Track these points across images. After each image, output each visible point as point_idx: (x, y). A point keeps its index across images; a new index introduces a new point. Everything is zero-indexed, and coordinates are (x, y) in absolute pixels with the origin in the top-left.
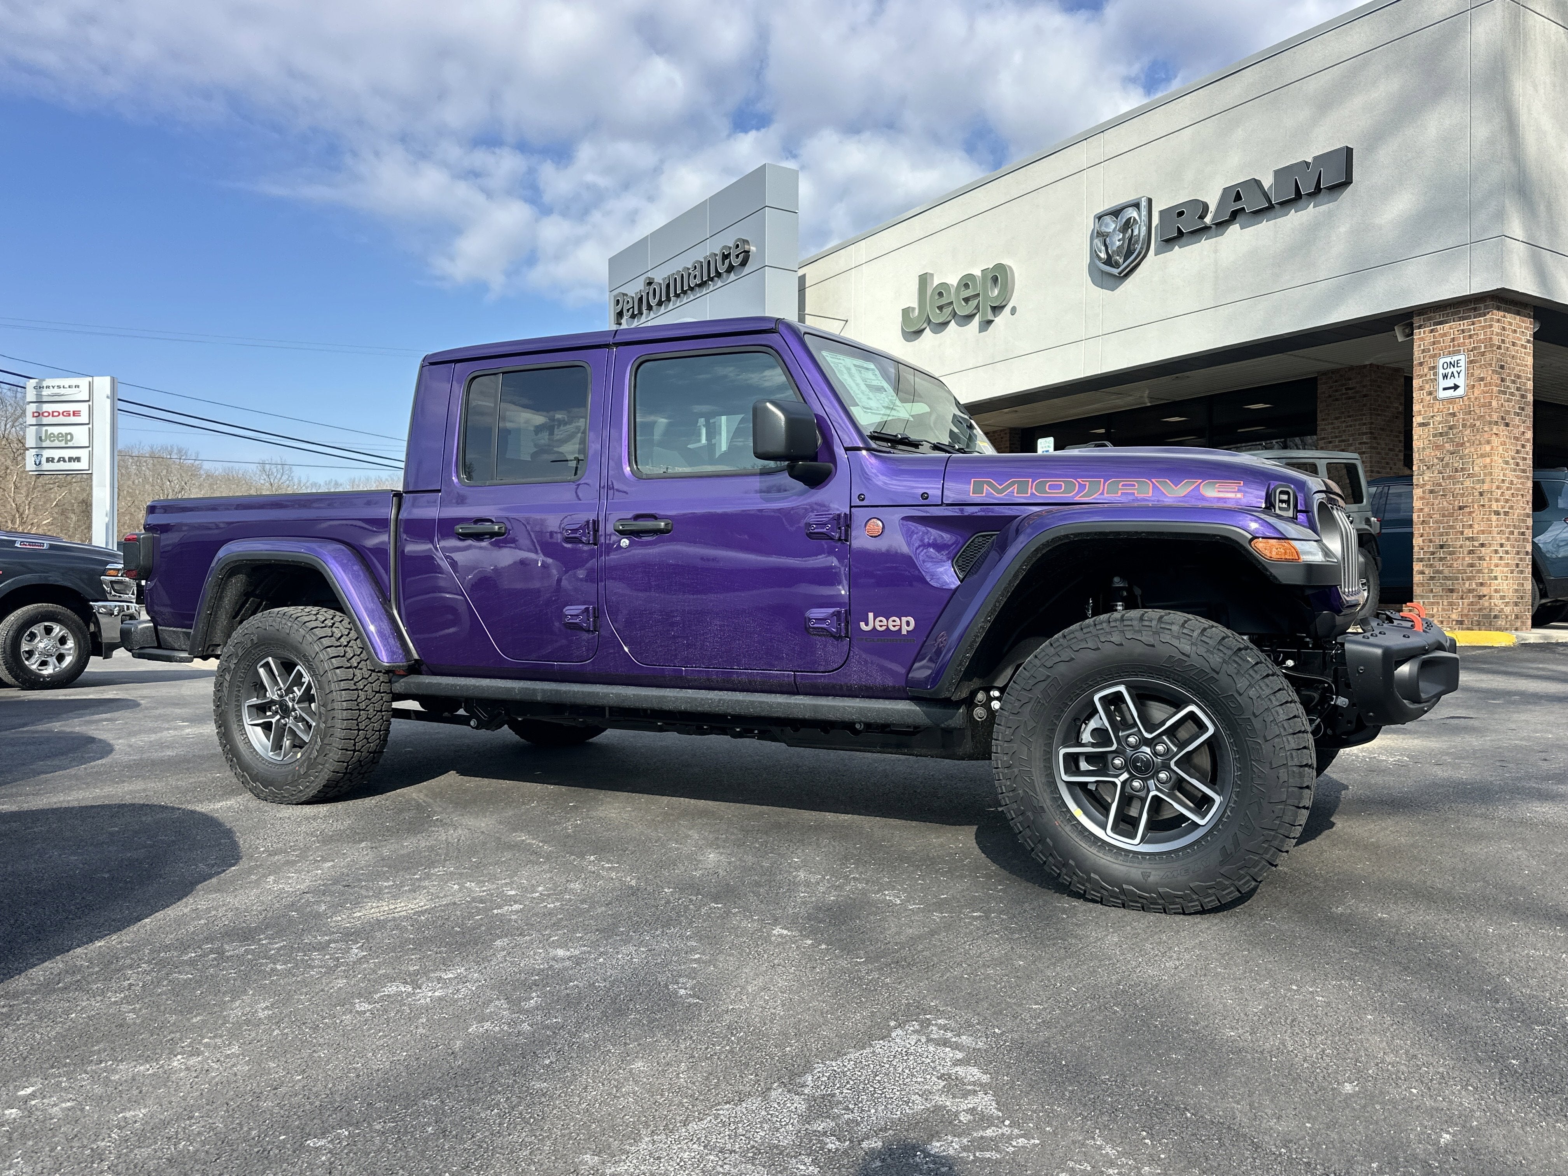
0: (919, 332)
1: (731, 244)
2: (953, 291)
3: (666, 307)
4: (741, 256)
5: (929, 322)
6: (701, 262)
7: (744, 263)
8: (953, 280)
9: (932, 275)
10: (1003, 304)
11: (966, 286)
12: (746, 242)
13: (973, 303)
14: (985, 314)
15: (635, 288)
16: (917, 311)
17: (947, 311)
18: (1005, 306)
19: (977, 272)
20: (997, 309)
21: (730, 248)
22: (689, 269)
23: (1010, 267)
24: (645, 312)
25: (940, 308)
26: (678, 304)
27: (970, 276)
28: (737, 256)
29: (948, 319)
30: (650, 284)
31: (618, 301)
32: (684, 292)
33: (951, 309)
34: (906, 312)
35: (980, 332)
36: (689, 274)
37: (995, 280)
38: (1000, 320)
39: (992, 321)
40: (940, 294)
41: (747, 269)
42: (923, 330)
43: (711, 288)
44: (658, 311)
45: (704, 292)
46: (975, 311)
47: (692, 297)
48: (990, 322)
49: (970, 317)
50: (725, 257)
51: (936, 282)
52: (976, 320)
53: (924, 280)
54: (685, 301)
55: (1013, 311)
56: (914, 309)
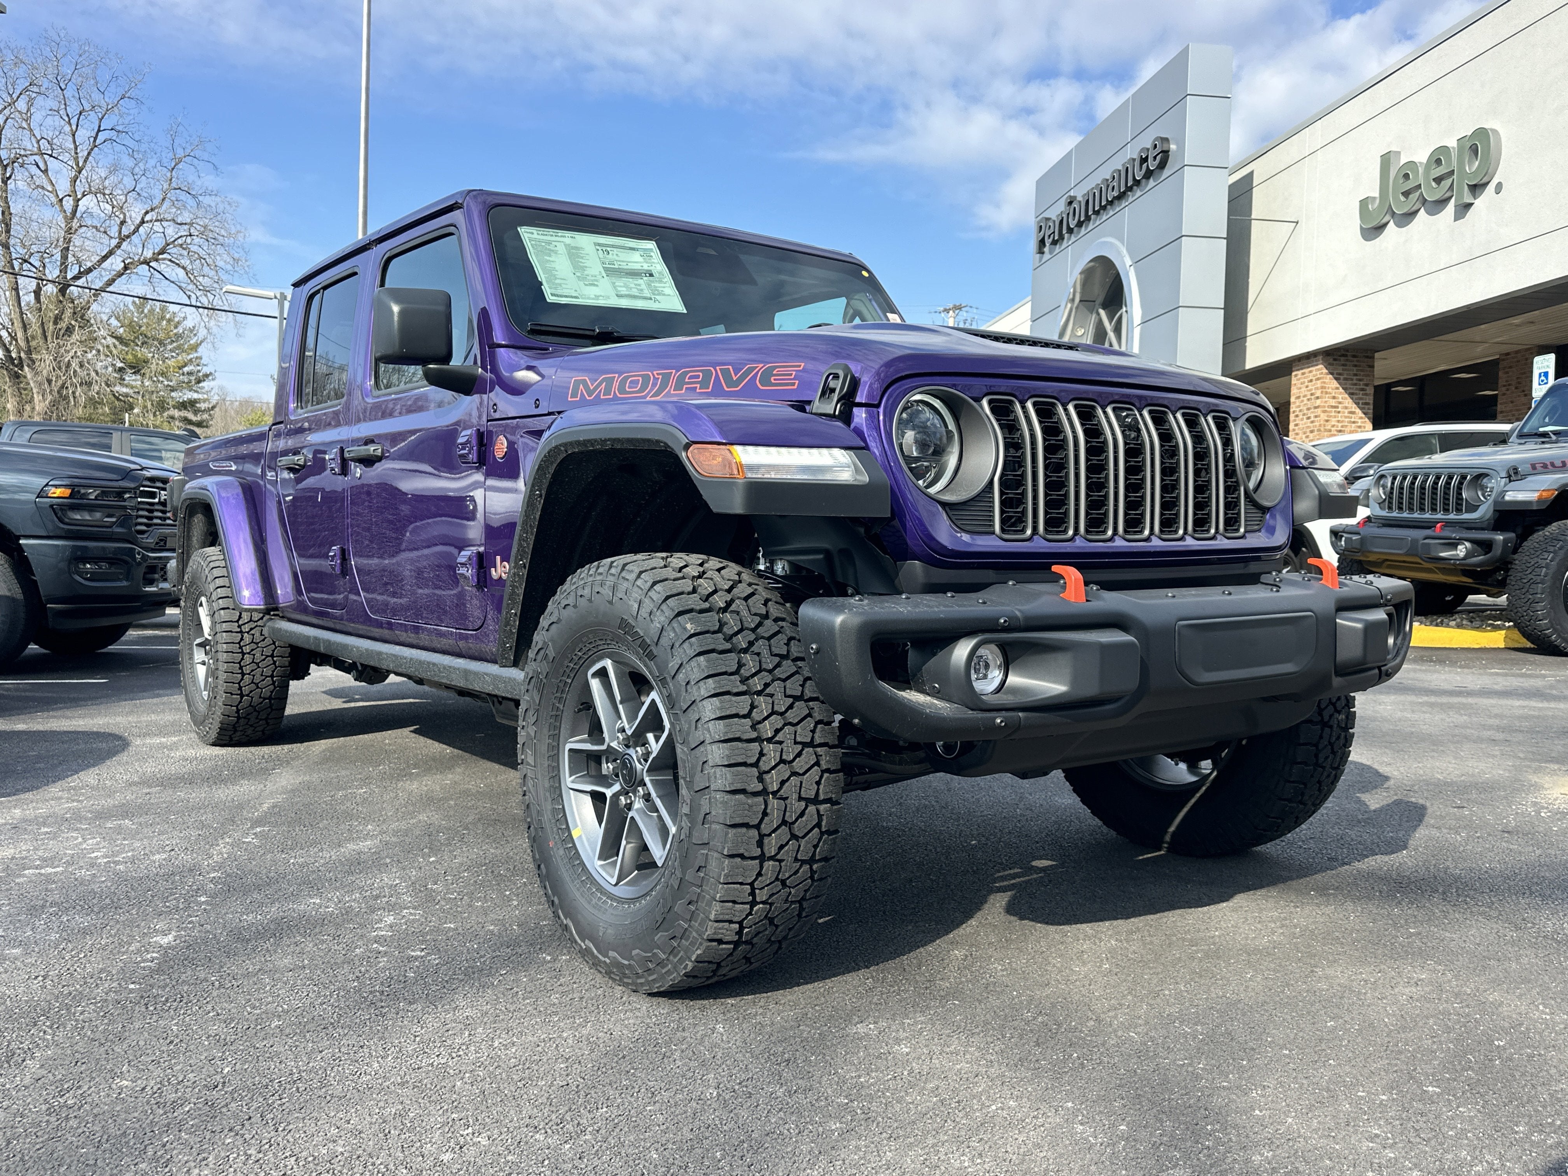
0: (1380, 228)
1: (1149, 145)
2: (1421, 170)
3: (1086, 227)
4: (1158, 158)
5: (1393, 214)
6: (1120, 171)
7: (1162, 166)
8: (1422, 157)
9: (1399, 153)
10: (1485, 180)
11: (1438, 162)
12: (1165, 140)
13: (1447, 183)
14: (1460, 194)
15: (1056, 212)
16: (1378, 201)
17: (1414, 196)
18: (1488, 183)
19: (1452, 143)
20: (1477, 188)
21: (1148, 150)
22: (1107, 180)
23: (1495, 132)
24: (1066, 236)
25: (1406, 194)
26: (1098, 223)
27: (1444, 149)
28: (1155, 158)
29: (1415, 208)
30: (1070, 203)
31: (1041, 227)
32: (1103, 208)
33: (1418, 194)
34: (1364, 203)
35: (1455, 221)
36: (1108, 186)
37: (1474, 150)
38: (1481, 203)
39: (1470, 205)
40: (1406, 176)
41: (1167, 172)
42: (1386, 225)
43: (1130, 200)
44: (1079, 233)
45: (1123, 205)
46: (1448, 194)
47: (1111, 213)
48: (1469, 206)
49: (1444, 202)
50: (1144, 160)
51: (1403, 160)
52: (1451, 207)
53: (1386, 160)
54: (1104, 218)
55: (1499, 188)
56: (1374, 198)
